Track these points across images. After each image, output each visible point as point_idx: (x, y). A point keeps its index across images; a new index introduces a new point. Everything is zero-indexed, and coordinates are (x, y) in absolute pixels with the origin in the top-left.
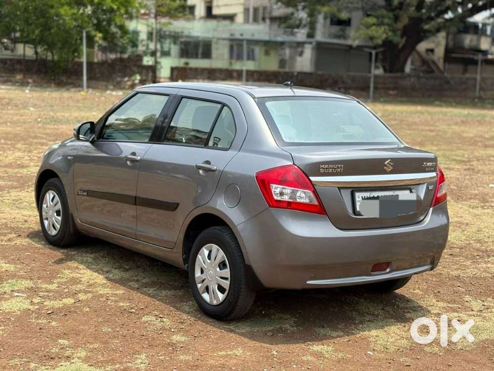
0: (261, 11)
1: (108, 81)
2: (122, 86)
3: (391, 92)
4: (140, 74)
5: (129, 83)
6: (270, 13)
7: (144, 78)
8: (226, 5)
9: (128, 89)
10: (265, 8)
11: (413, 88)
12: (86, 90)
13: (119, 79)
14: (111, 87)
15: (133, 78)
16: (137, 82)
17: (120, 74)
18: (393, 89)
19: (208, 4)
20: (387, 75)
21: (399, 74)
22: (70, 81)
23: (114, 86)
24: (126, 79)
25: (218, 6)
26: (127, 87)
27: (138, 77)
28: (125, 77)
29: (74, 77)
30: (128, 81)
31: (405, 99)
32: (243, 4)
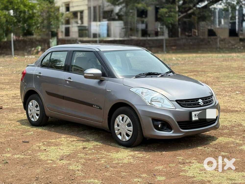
0: (97, 8)
1: (23, 50)
2: (32, 53)
3: (173, 48)
4: (41, 46)
5: (35, 51)
6: (103, 9)
7: (43, 47)
8: (77, 6)
9: (35, 54)
10: (100, 7)
11: (184, 45)
12: (14, 56)
13: (30, 49)
14: (26, 54)
15: (37, 48)
16: (40, 50)
17: (30, 46)
18: (174, 46)
19: (67, 6)
20: (171, 39)
21: (176, 38)
22: (3, 52)
23: (27, 53)
24: (33, 49)
25: (73, 7)
26: (34, 53)
27: (40, 48)
28: (33, 47)
29: (5, 50)
30: (34, 50)
31: (181, 51)
32: (87, 5)
